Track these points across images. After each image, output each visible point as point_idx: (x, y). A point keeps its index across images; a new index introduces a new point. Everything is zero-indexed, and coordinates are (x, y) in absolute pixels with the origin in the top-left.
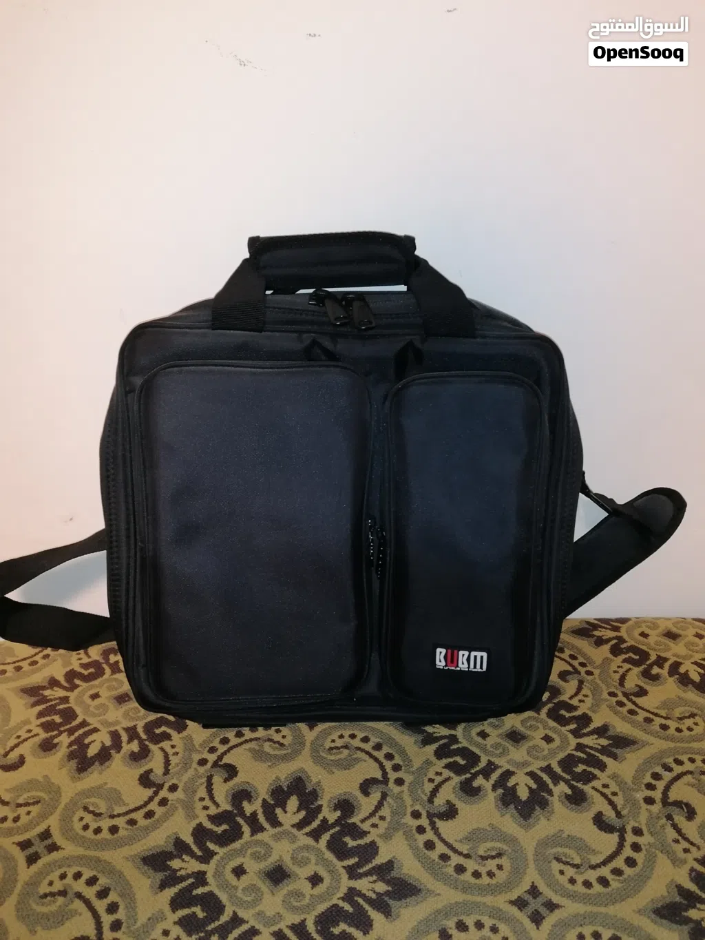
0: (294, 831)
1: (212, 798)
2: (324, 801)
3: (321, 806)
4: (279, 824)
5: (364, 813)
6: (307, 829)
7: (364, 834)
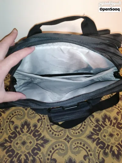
0: (26, 133)
1: (11, 129)
2: (31, 126)
3: (31, 127)
4: (24, 132)
5: (39, 127)
6: (29, 132)
7: (39, 131)
